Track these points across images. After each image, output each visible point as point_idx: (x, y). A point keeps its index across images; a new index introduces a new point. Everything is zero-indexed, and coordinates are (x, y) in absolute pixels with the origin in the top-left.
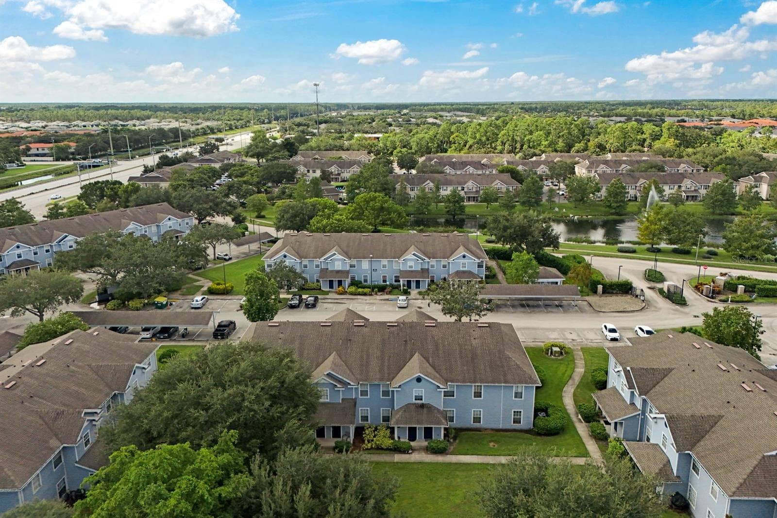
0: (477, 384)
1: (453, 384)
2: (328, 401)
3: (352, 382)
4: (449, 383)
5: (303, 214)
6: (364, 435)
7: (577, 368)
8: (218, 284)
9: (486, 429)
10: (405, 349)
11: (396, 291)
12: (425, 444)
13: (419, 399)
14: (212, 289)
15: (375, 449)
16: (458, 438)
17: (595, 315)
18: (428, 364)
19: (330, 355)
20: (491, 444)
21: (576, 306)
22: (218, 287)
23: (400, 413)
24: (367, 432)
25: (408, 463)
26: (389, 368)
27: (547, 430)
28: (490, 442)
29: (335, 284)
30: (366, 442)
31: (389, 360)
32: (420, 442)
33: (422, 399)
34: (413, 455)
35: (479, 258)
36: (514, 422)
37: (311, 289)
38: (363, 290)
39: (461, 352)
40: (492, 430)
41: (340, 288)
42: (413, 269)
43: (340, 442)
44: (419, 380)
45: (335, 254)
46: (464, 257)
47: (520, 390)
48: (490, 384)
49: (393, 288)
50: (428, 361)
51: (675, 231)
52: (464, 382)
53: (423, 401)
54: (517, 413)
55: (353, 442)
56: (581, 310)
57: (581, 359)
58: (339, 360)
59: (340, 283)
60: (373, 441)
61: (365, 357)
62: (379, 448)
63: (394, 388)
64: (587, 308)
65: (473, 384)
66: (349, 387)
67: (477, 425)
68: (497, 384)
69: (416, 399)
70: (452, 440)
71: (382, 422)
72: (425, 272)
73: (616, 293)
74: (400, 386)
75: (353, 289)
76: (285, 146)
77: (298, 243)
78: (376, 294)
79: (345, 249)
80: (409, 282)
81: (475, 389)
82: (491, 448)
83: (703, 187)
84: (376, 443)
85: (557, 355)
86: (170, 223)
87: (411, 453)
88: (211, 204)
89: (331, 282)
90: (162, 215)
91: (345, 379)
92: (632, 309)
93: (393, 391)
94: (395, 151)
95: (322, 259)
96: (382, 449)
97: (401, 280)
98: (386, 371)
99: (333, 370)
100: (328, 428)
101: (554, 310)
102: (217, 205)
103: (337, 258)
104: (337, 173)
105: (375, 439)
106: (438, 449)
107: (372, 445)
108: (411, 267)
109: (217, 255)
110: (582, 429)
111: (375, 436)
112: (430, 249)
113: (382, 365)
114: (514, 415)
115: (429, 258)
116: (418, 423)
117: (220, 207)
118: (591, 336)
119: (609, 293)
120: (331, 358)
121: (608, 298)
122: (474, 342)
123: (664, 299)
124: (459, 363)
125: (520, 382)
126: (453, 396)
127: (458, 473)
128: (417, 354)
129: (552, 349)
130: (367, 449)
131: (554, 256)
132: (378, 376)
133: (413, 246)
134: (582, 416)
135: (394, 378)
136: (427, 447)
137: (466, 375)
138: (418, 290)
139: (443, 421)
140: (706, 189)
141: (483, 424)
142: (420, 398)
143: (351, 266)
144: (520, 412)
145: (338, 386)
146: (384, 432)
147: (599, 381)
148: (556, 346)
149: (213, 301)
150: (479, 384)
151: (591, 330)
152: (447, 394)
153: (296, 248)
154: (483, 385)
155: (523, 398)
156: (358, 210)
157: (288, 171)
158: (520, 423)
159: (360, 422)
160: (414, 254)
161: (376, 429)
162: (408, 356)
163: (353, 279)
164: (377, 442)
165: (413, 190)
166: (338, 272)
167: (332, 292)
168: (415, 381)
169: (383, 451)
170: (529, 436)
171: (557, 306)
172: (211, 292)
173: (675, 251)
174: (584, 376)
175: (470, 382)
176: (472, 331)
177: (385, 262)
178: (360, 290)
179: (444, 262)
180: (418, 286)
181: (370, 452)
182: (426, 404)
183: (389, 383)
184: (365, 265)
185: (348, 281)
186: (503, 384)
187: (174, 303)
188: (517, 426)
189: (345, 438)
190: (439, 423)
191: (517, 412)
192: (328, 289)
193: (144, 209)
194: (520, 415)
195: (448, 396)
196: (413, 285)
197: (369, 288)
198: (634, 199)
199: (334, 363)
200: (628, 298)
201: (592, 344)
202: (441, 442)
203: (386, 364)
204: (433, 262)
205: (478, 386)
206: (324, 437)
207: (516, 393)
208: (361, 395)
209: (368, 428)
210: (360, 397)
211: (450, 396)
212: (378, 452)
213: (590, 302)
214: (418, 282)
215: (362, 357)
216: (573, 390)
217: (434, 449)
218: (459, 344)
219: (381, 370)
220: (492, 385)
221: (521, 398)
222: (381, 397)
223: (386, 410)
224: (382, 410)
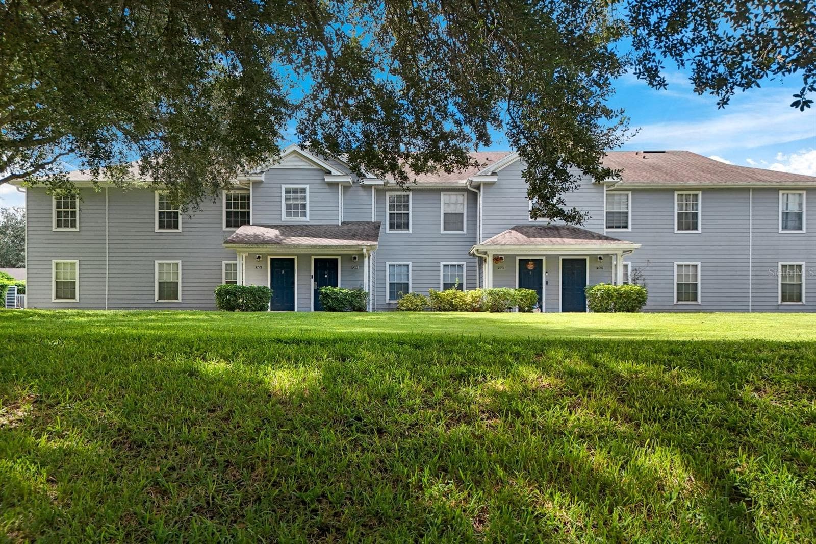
2: (306, 219)
36: (785, 298)
47: (793, 208)
63: (479, 176)
66: (362, 182)
67: (688, 306)
74: (495, 173)
81: (680, 206)
122: (645, 160)
126: (626, 227)
141: (703, 303)
144: (800, 266)
145: (335, 172)
152: (613, 222)
155: (804, 230)
158: (800, 300)
159: (387, 301)
182: (562, 227)
188: (791, 308)
194: (800, 277)
195: (611, 228)
205: (688, 196)
207: (786, 215)
208: (391, 226)
210: (388, 230)
211: (618, 227)
221: (800, 228)
222: (442, 231)
223: (454, 266)
224: (442, 267)
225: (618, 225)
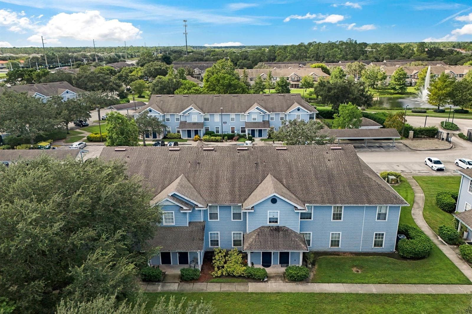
0: (338, 205)
1: (311, 205)
2: (174, 224)
3: (200, 203)
4: (306, 205)
5: (169, 87)
6: (213, 261)
7: (416, 193)
8: (96, 134)
9: (344, 253)
10: (257, 171)
11: (242, 139)
12: (282, 270)
13: (273, 222)
14: (91, 137)
15: (226, 276)
16: (316, 263)
17: (413, 153)
18: (282, 185)
19: (177, 178)
20: (354, 270)
21: (394, 146)
22: (95, 136)
23: (254, 237)
24: (217, 257)
25: (264, 293)
26: (240, 190)
27: (415, 254)
28: (354, 266)
29: (193, 134)
30: (216, 269)
31: (240, 182)
32: (276, 268)
33: (277, 222)
34: (269, 284)
35: (311, 111)
36: (375, 245)
37: (173, 138)
38: (215, 137)
39: (316, 174)
40: (352, 253)
41: (197, 136)
42: (256, 121)
43: (187, 270)
44: (274, 200)
45: (192, 109)
46: (299, 110)
47: (383, 211)
48: (352, 205)
49: (240, 137)
50: (281, 182)
51: (459, 95)
52: (323, 202)
53: (278, 224)
54: (379, 236)
55: (202, 269)
56: (399, 150)
57: (417, 185)
58: (185, 182)
59: (196, 132)
60: (223, 267)
61: (214, 179)
62: (230, 277)
63: (246, 209)
64: (405, 148)
65: (333, 205)
66: (196, 209)
67: (335, 249)
68: (360, 205)
69: (270, 222)
70: (310, 266)
71: (233, 246)
72: (266, 123)
73: (424, 138)
74: (253, 207)
75: (207, 137)
76: (163, 59)
77: (161, 102)
78: (226, 141)
79: (200, 106)
80: (253, 131)
81: (335, 211)
82: (354, 273)
83: (458, 75)
84: (226, 271)
85: (393, 182)
86: (68, 96)
87: (267, 281)
88: (101, 83)
89: (189, 132)
90: (61, 89)
91: (192, 201)
92: (443, 148)
93: (245, 213)
94: (238, 62)
95: (181, 113)
96: (234, 276)
97: (246, 130)
98: (237, 193)
99: (179, 191)
100: (175, 253)
101: (377, 149)
102: (106, 84)
103: (194, 112)
104: (198, 73)
105: (225, 265)
106: (298, 276)
107: (222, 273)
108: (254, 119)
109: (101, 118)
110: (448, 251)
111: (225, 263)
112: (270, 105)
113: (233, 186)
114: (376, 238)
115: (270, 112)
116: (274, 247)
117: (108, 85)
118: (417, 168)
119: (418, 137)
120: (178, 180)
121: (419, 141)
122: (329, 164)
123: (465, 141)
124: (315, 183)
125: (386, 203)
126: (310, 218)
127: (324, 306)
128: (269, 175)
129: (388, 177)
130: (217, 277)
131: (367, 113)
132: (229, 198)
133: (256, 103)
134: (442, 238)
135: (245, 200)
136: (284, 273)
137: (325, 196)
138: (261, 138)
139: (303, 245)
140: (461, 77)
141: (341, 247)
142: (275, 220)
143: (206, 119)
144: (383, 234)
145: (185, 208)
146: (236, 257)
147: (448, 204)
148: (392, 175)
149: (90, 146)
150: (340, 205)
151: (416, 163)
152: (305, 216)
153: (160, 105)
154: (343, 205)
155: (387, 220)
156: (212, 87)
157: (163, 68)
158: (381, 246)
159: (210, 246)
160: (257, 108)
161: (227, 254)
162: (260, 178)
163: (207, 130)
164: (228, 270)
165: (252, 80)
166: (194, 124)
167: (190, 140)
168: (270, 202)
169: (235, 279)
170: (391, 260)
171: (378, 147)
172: (90, 140)
173: (457, 111)
174: (426, 200)
175: (330, 203)
176: (325, 154)
177: (233, 115)
178: (213, 138)
179: (282, 115)
180: (260, 135)
181: (220, 280)
182: (281, 227)
183: (241, 204)
184: (217, 118)
185: (202, 131)
186: (367, 205)
187: (56, 148)
188: (378, 249)
189: (193, 265)
190: (298, 247)
191: (379, 234)
192: (187, 138)
193: (48, 85)
194: (382, 238)
195: (304, 218)
196: (257, 134)
197: (221, 136)
198: (409, 85)
199: (181, 185)
200: (436, 140)
201: (421, 173)
202: (300, 269)
203: (237, 185)
204: (273, 115)
205: (338, 207)
206: (171, 264)
207: (379, 214)
208: (210, 219)
209: (218, 253)
210: (209, 220)
211: (307, 218)
212: (229, 279)
213: (405, 144)
214: (260, 131)
215: (211, 179)
216: (421, 213)
217: (293, 277)
218: (313, 165)
219: (232, 192)
220: (355, 205)
221: (385, 219)
222: (232, 220)
223: (238, 233)
224: (232, 234)
225: (307, 217)
